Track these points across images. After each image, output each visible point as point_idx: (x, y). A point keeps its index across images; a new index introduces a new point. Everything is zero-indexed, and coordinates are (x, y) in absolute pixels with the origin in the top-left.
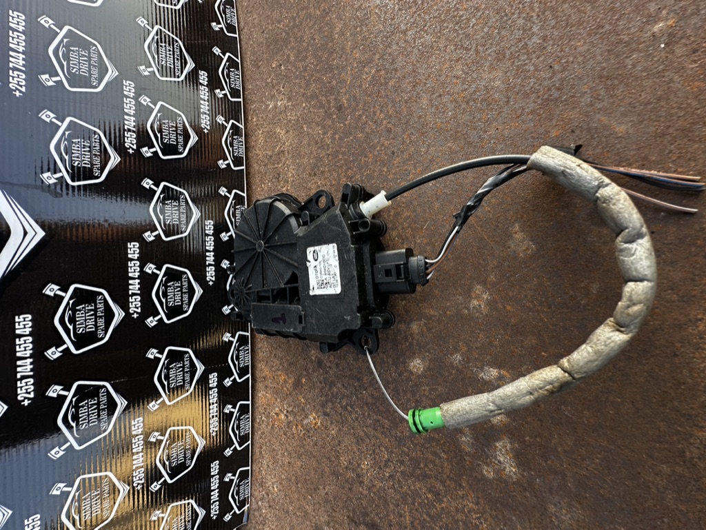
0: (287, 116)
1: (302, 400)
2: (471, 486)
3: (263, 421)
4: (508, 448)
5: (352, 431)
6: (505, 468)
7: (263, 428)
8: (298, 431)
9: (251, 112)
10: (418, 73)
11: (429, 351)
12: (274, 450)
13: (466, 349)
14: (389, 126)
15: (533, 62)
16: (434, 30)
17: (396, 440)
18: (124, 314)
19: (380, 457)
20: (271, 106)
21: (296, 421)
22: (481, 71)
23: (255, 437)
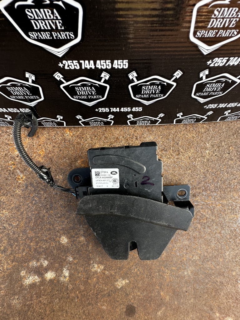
2: (14, 266)
5: (22, 204)
10: (200, 239)
11: (72, 245)
13: (75, 262)
16: (216, 247)
19: (13, 221)
21: (17, 164)
22: (192, 267)
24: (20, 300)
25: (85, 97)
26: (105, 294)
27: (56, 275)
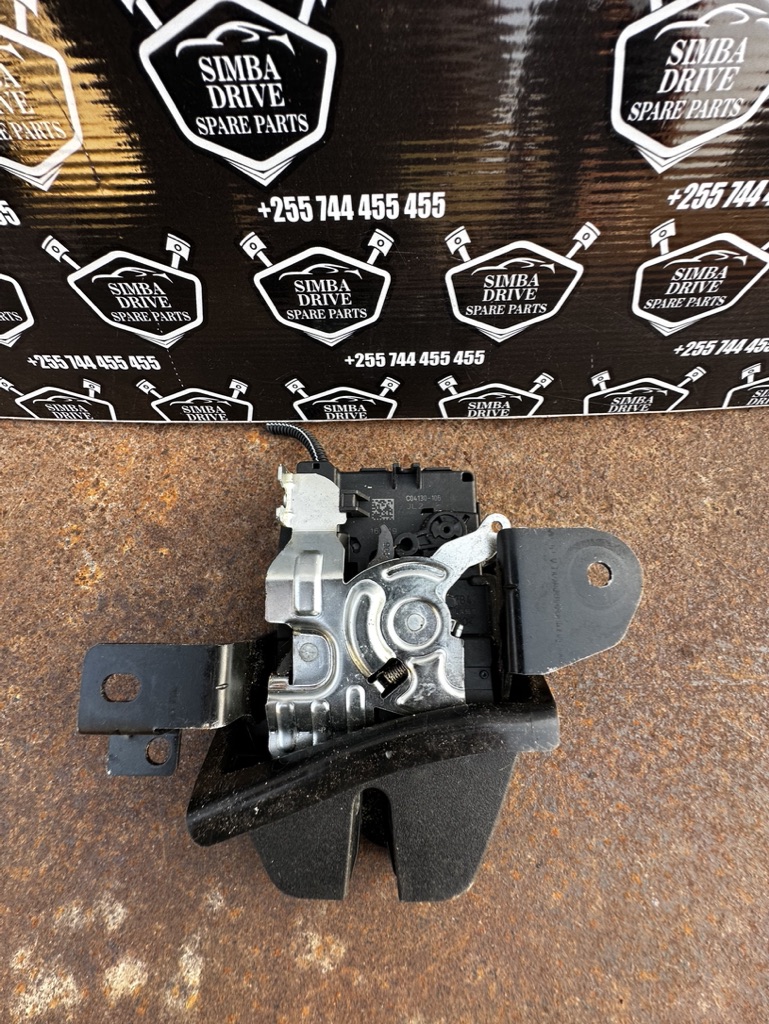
0: (681, 521)
1: (127, 548)
3: (81, 448)
4: (64, 1000)
5: (75, 665)
6: (30, 993)
7: (67, 448)
8: (68, 535)
10: (738, 837)
12: (28, 475)
13: (233, 919)
14: (644, 768)
17: (65, 765)
18: (266, 183)
20: (704, 479)
21: (87, 531)
22: (728, 972)
23: (49, 426)
25: (319, 315)
27: (151, 978)
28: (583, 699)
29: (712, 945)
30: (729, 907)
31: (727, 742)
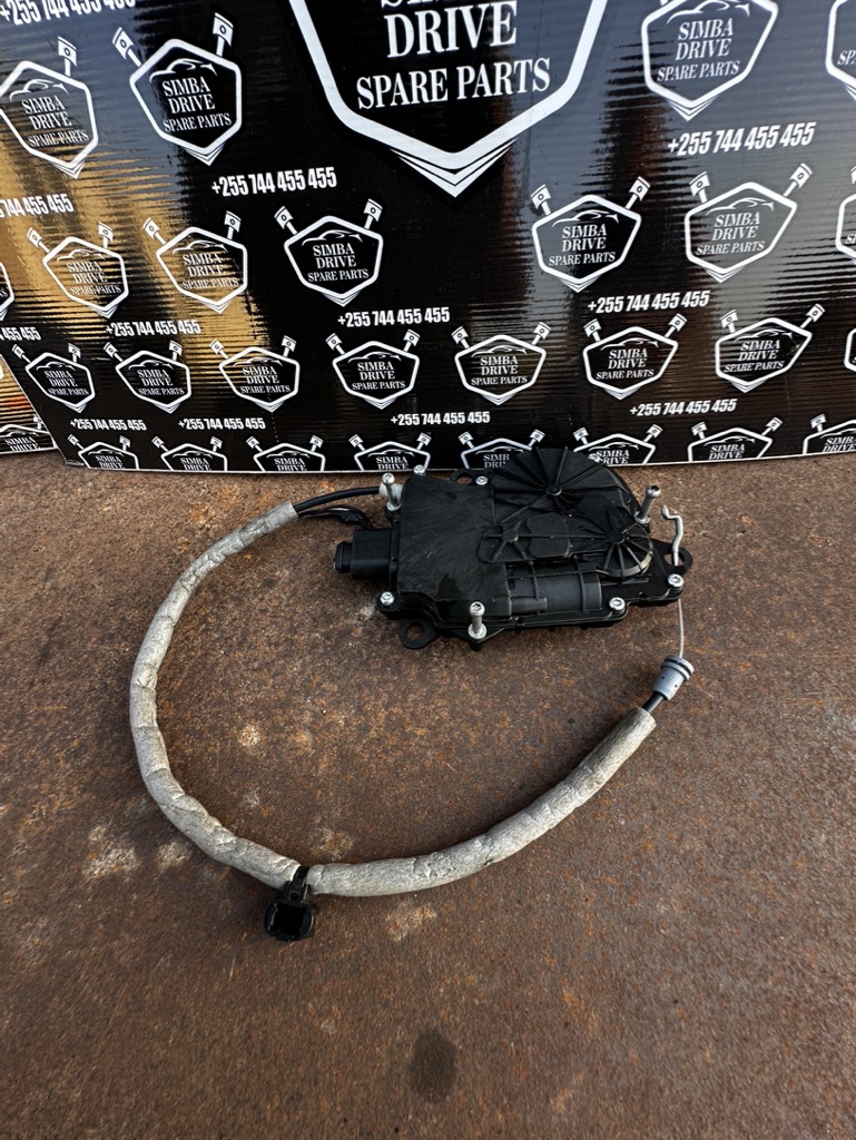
2: (82, 806)
3: (199, 490)
4: (125, 867)
6: (100, 859)
7: (189, 490)
8: (181, 545)
9: (670, 478)
10: (697, 774)
11: (268, 757)
12: (159, 507)
13: (265, 815)
15: (688, 973)
16: (767, 807)
18: (343, 305)
22: (685, 882)
23: (179, 477)
24: (48, 938)
25: (373, 386)
26: (342, 961)
28: (567, 665)
29: (671, 859)
30: (687, 828)
31: (690, 700)
